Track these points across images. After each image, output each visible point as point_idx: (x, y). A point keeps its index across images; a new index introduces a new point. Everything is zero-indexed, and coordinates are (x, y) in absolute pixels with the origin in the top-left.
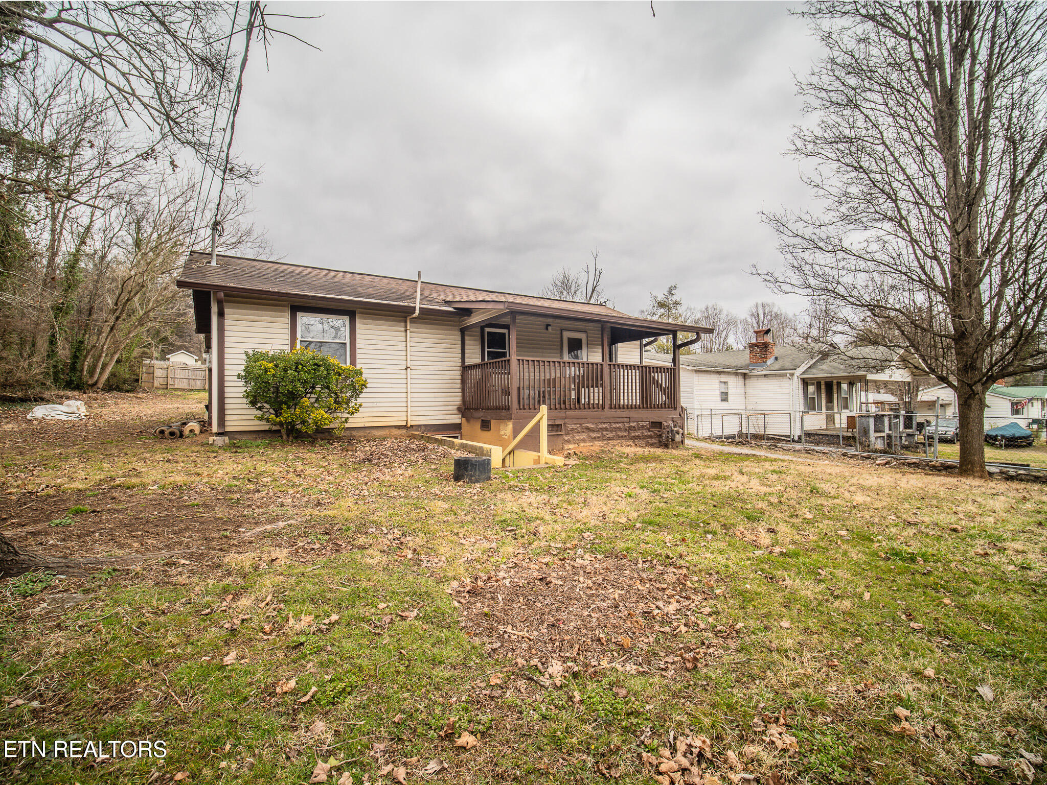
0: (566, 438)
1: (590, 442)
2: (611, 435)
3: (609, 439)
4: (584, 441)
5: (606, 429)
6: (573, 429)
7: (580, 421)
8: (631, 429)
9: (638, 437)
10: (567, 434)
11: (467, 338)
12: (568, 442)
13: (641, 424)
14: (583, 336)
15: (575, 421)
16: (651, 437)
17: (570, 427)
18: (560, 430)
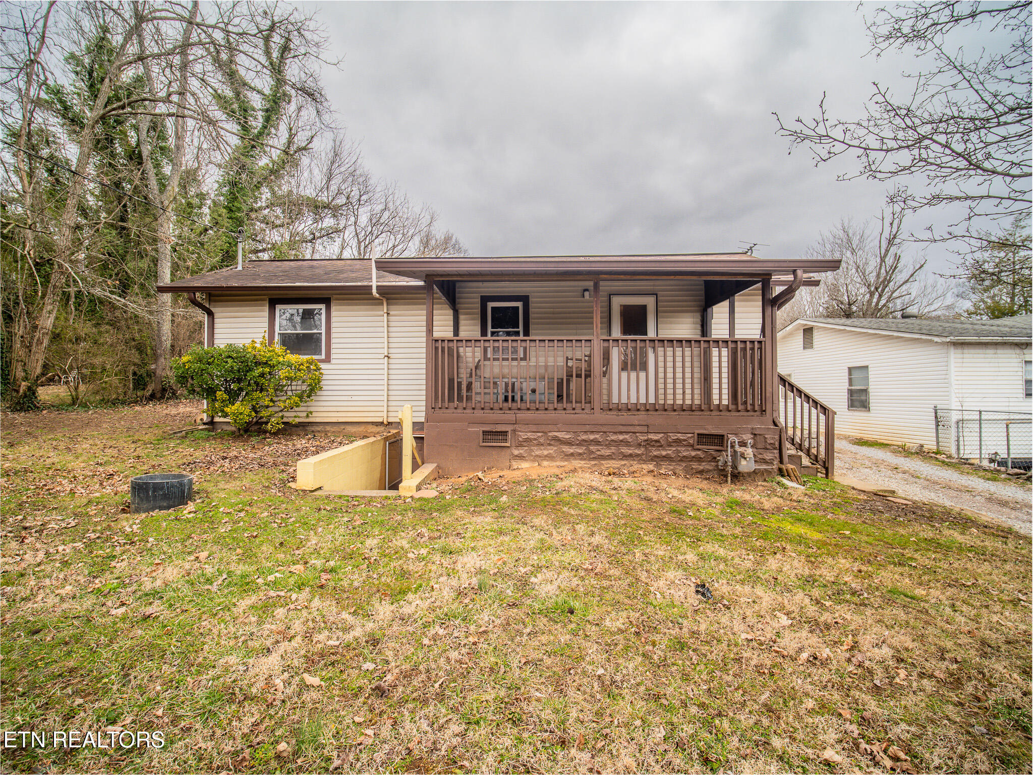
0: (516, 452)
1: (562, 460)
2: (607, 452)
3: (603, 458)
4: (549, 457)
5: (596, 442)
6: (528, 440)
7: (543, 428)
8: (649, 443)
9: (667, 458)
10: (520, 445)
11: (461, 317)
12: (521, 457)
13: (673, 437)
14: (649, 302)
15: (534, 428)
16: (699, 460)
17: (523, 436)
18: (506, 440)
